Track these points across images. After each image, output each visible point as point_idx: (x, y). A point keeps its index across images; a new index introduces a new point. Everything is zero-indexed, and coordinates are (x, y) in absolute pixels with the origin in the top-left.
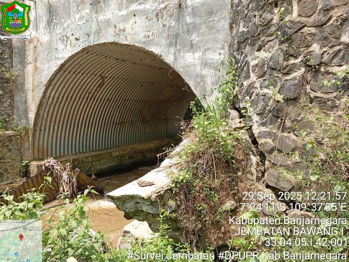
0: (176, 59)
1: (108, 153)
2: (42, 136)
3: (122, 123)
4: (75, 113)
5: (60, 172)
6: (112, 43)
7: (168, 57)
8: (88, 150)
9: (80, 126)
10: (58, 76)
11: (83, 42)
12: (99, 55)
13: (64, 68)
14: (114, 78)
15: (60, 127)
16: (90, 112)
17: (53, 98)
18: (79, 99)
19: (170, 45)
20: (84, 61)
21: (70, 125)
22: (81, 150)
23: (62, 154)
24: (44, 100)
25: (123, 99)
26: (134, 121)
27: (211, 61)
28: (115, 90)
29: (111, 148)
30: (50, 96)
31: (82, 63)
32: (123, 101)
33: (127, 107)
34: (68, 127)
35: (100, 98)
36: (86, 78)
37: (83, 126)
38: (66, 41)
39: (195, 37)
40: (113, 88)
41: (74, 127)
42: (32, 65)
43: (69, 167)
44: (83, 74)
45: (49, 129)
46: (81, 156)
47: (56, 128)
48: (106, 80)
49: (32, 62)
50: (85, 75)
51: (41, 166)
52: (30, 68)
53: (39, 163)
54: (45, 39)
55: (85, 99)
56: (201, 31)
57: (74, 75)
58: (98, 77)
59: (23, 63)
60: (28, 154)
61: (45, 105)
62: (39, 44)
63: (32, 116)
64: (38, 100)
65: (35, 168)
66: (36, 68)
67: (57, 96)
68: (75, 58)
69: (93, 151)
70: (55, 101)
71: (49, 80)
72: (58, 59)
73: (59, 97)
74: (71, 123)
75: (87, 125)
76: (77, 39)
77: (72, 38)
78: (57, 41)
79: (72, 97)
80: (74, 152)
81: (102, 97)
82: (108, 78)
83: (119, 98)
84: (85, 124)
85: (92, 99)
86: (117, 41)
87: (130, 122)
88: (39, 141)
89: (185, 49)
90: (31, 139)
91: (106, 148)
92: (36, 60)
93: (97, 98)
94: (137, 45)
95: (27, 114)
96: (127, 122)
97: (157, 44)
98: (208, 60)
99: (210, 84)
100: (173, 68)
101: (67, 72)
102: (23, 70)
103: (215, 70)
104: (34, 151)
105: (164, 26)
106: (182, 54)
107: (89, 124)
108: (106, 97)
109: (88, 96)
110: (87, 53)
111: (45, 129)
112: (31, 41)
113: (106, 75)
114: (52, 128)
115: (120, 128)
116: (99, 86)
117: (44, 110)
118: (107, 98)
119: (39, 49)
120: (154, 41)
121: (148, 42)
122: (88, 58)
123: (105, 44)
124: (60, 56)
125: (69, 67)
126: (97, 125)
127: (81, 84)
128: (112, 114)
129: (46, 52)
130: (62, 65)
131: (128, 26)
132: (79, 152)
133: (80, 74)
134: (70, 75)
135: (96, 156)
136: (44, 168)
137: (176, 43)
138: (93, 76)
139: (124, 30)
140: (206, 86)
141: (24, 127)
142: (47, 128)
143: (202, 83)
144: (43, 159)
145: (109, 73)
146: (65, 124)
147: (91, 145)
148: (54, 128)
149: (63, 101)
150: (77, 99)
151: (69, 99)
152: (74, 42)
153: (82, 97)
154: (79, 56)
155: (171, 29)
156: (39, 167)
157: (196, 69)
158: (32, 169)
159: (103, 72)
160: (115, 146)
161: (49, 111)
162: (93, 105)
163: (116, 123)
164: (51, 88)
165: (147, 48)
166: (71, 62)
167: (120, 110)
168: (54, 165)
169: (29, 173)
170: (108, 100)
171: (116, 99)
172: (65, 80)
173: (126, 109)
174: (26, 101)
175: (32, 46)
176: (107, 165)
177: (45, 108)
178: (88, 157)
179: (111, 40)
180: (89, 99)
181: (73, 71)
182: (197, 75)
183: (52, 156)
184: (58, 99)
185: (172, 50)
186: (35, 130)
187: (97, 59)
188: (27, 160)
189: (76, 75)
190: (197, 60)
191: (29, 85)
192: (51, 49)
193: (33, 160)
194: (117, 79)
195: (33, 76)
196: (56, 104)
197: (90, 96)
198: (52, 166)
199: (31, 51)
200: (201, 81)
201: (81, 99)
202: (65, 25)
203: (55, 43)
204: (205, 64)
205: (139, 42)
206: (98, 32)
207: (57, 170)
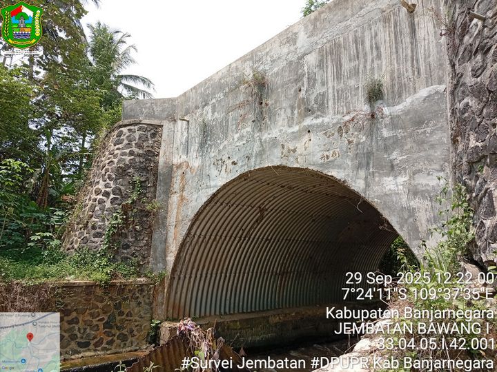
0: (367, 185)
1: (264, 317)
2: (180, 286)
3: (283, 274)
4: (224, 256)
5: (198, 341)
6: (278, 167)
7: (356, 183)
8: (236, 312)
9: (228, 275)
10: (208, 208)
11: (242, 166)
12: (260, 182)
13: (216, 199)
14: (276, 211)
15: (204, 275)
16: (243, 256)
17: (199, 237)
18: (230, 238)
19: (359, 167)
20: (240, 190)
21: (216, 274)
22: (227, 310)
23: (203, 314)
24: (188, 239)
25: (287, 239)
26: (301, 271)
27: (424, 189)
28: (277, 226)
29: (268, 310)
30: (195, 234)
31: (238, 191)
32: (287, 241)
33: (291, 251)
34: (214, 276)
35: (257, 237)
36: (241, 211)
37: (233, 275)
38: (220, 166)
39: (396, 156)
40: (275, 224)
41: (221, 276)
42: (178, 195)
43: (210, 335)
44: (238, 206)
45: (190, 278)
46: (227, 319)
47: (198, 276)
48: (266, 213)
49: (178, 191)
50: (240, 206)
51: (175, 329)
52: (175, 199)
53: (173, 325)
54: (196, 163)
55: (237, 239)
56: (406, 148)
57: (227, 207)
58: (256, 210)
59: (168, 192)
60: (161, 311)
61: (188, 245)
62: (188, 170)
63: (171, 259)
64: (180, 239)
65: (168, 332)
66: (182, 198)
67: (203, 233)
68: (230, 186)
69: (243, 312)
70: (201, 240)
71: (197, 214)
72: (210, 187)
73: (206, 235)
74: (217, 270)
75: (237, 275)
76: (234, 163)
77: (229, 162)
78: (210, 165)
79: (221, 236)
80: (218, 313)
81: (260, 236)
82: (269, 210)
83: (281, 238)
84: (235, 273)
85: (247, 239)
86: (284, 164)
87: (296, 273)
88: (176, 293)
89: (381, 172)
90: (166, 290)
91: (261, 309)
92: (183, 189)
93: (252, 237)
94: (311, 168)
95: (166, 256)
96: (291, 272)
97: (339, 167)
98: (419, 186)
99: (424, 221)
100: (363, 198)
101: (218, 204)
102: (167, 201)
103: (431, 201)
104: (168, 307)
105: (350, 142)
106: (377, 179)
107: (240, 273)
108: (264, 236)
109: (242, 234)
110: (245, 180)
111: (185, 277)
112: (179, 167)
113: (266, 208)
114: (193, 276)
115: (281, 280)
116: (257, 221)
117: (187, 251)
118: (265, 238)
119: (188, 175)
120: (335, 163)
121: (327, 164)
122: (247, 185)
123: (268, 168)
124: (212, 183)
125: (221, 197)
126: (250, 274)
127: (234, 219)
128: (271, 260)
129: (196, 179)
130: (214, 195)
131: (300, 146)
132: (225, 313)
133: (235, 206)
134: (221, 207)
135: (247, 320)
136: (178, 333)
137: (368, 164)
138: (250, 207)
139: (294, 151)
140: (419, 224)
141: (160, 274)
142: (188, 276)
143: (411, 220)
144: (177, 320)
145: (270, 204)
146: (209, 272)
147: (241, 304)
148: (196, 277)
149: (211, 241)
150: (228, 239)
151: (218, 238)
152: (230, 166)
153: (234, 235)
154: (235, 183)
155: (360, 146)
156: (172, 330)
157: (400, 199)
158: (162, 333)
159: (263, 204)
160: (273, 308)
161: (192, 254)
162: (247, 246)
163: (276, 273)
164: (198, 223)
165: (325, 172)
166: (225, 191)
167: (283, 254)
168: (191, 329)
169: (159, 338)
170: (267, 240)
171: (277, 238)
172: (216, 214)
173: (290, 253)
174: (166, 239)
175: (180, 172)
176: (262, 336)
177: (188, 249)
178: (236, 321)
179: (277, 163)
180: (242, 238)
181: (226, 202)
182: (403, 208)
183: (189, 317)
184: (205, 237)
185: (362, 173)
186: (172, 278)
187: (257, 187)
188: (158, 319)
189: (230, 208)
190: (401, 187)
191: (172, 219)
192: (202, 175)
193: (166, 320)
194: (280, 211)
195: (178, 208)
196: (201, 244)
197: (244, 234)
198: (189, 330)
199: (178, 178)
200: (410, 217)
201: (233, 238)
202: (221, 147)
203: (207, 168)
204: (415, 192)
205: (314, 165)
206: (261, 154)
207: (195, 337)
